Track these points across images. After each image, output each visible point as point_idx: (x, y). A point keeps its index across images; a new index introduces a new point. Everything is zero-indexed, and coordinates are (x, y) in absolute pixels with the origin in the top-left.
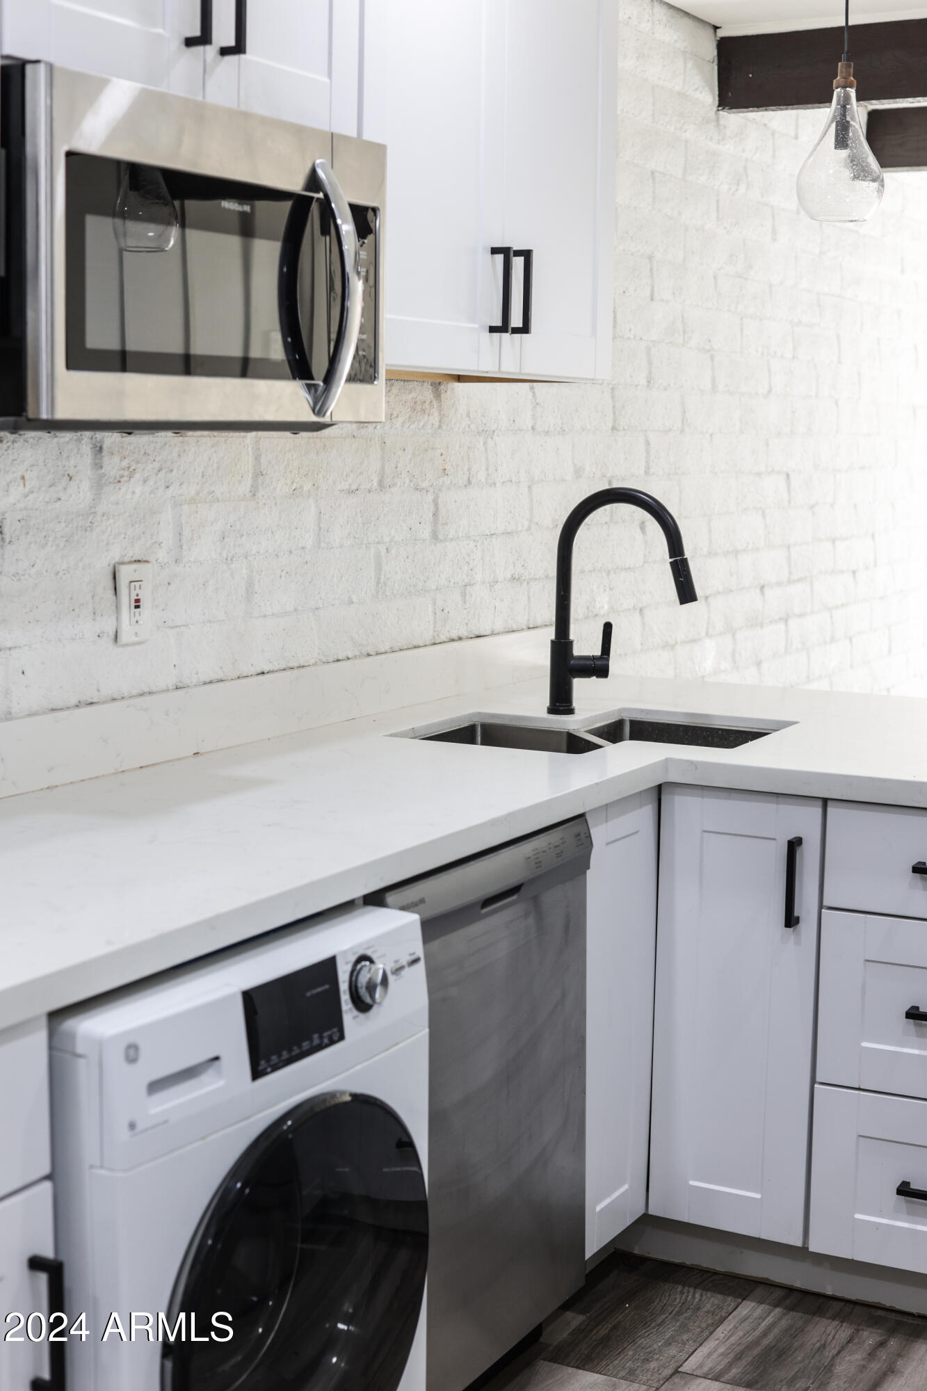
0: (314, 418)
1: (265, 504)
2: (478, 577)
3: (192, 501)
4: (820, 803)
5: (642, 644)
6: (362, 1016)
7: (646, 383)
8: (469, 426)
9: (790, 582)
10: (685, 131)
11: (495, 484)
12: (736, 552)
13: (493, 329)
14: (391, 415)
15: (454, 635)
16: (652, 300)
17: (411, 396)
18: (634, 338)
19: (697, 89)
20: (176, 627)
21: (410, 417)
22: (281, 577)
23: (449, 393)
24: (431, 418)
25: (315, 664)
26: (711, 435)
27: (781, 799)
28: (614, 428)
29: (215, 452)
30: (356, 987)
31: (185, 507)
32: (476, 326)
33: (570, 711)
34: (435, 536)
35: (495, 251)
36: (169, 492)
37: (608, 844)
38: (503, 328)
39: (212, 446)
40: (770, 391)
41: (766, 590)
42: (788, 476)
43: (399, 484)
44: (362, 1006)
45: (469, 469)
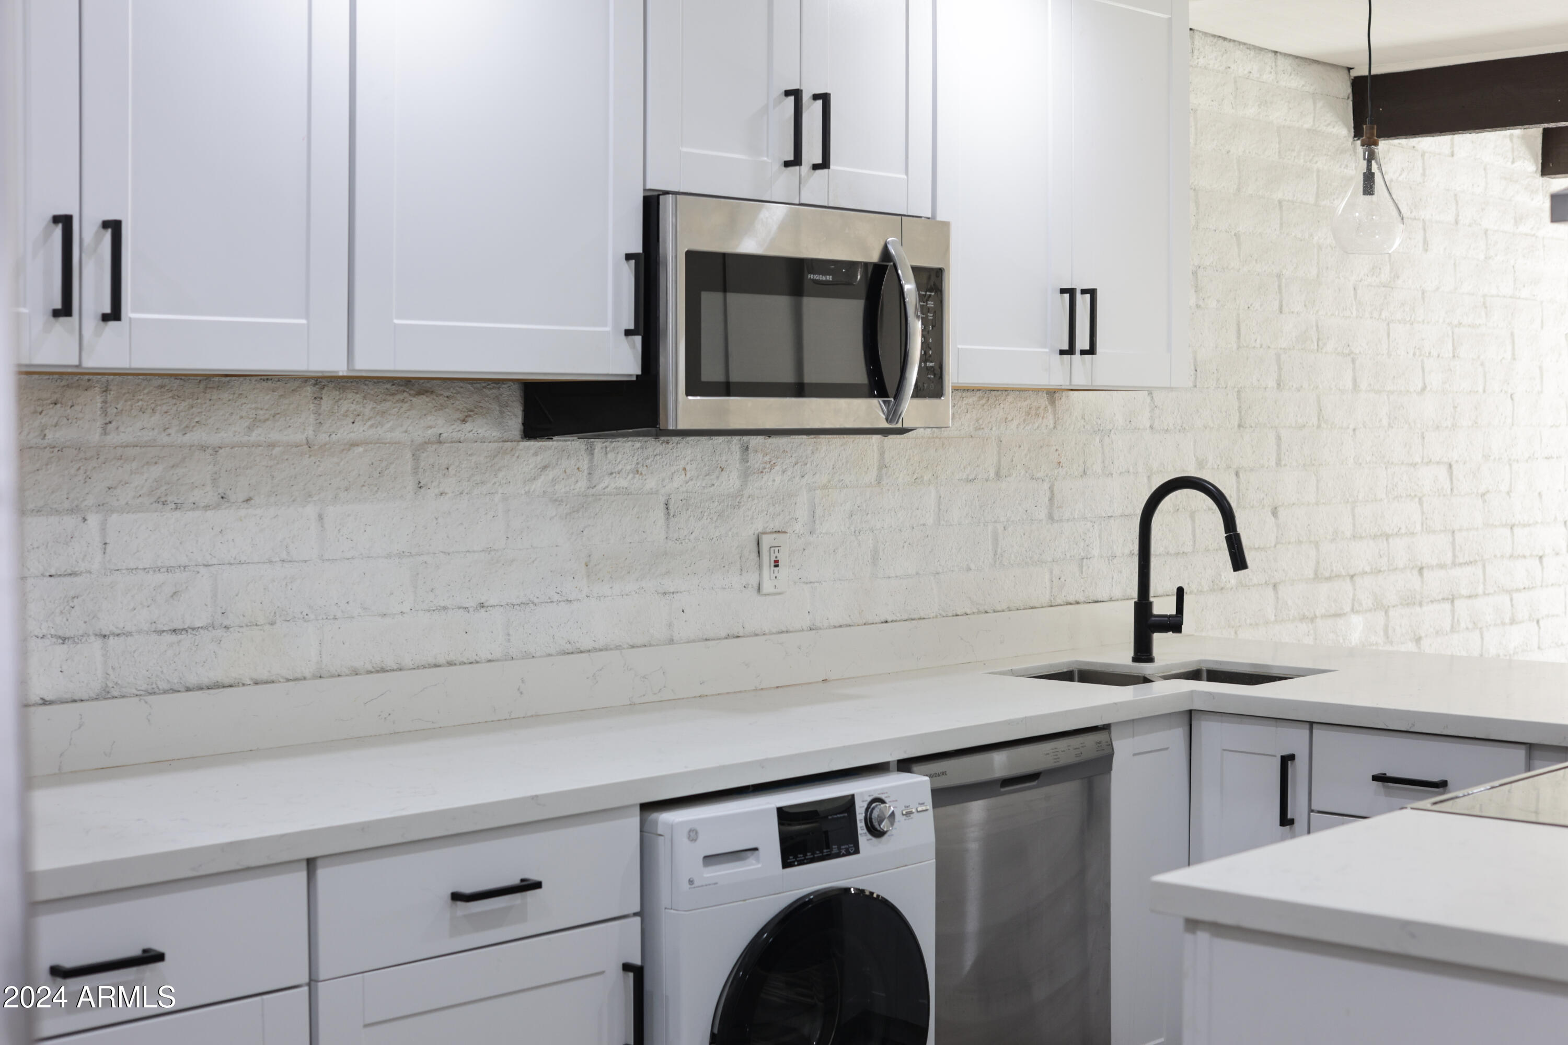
0: (885, 425)
1: (888, 490)
2: (1096, 552)
3: (825, 487)
4: (1307, 726)
5: (1275, 616)
6: (874, 840)
7: (1275, 385)
8: (1084, 427)
9: (1454, 564)
10: (1316, 162)
11: (1112, 474)
12: (1387, 536)
13: (1062, 352)
14: (1006, 419)
15: (1071, 599)
16: (1281, 312)
17: (1026, 403)
18: (1261, 347)
19: (1329, 124)
20: (811, 582)
21: (1024, 421)
22: (903, 547)
23: (1064, 399)
24: (1045, 420)
25: (937, 617)
26: (1354, 430)
28: (1239, 426)
29: (844, 449)
31: (818, 492)
32: (1047, 350)
33: (1150, 659)
34: (1051, 517)
35: (1063, 291)
36: (804, 481)
37: (1135, 755)
38: (1070, 351)
39: (841, 446)
40: (1424, 388)
41: (1425, 572)
42: (1450, 466)
43: (1014, 475)
44: (876, 832)
45: (1084, 462)
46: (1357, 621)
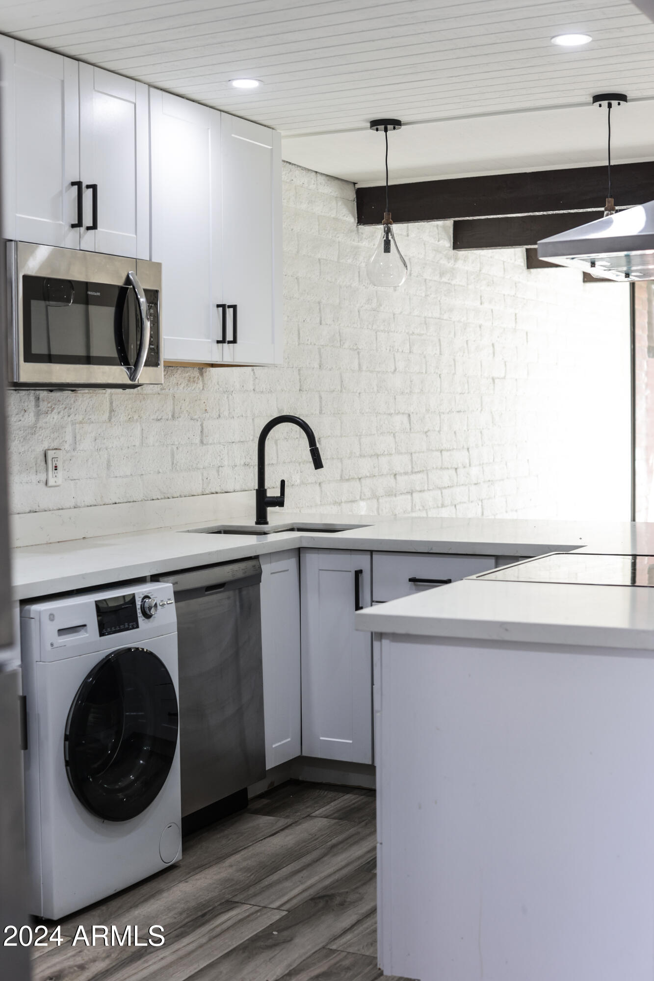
0: (130, 382)
1: (115, 425)
2: (226, 463)
3: (81, 423)
4: (369, 553)
5: (321, 501)
6: (146, 620)
7: (318, 367)
8: (219, 389)
9: (412, 472)
10: (338, 237)
11: (233, 417)
12: (378, 456)
13: (218, 342)
14: (177, 383)
15: (213, 491)
16: (321, 324)
17: (187, 374)
18: (311, 344)
19: (344, 216)
20: (74, 480)
21: (187, 385)
22: (124, 459)
23: (207, 373)
24: (198, 385)
25: (142, 501)
26: (359, 393)
27: (353, 552)
28: (300, 390)
29: (91, 400)
30: (144, 607)
31: (77, 425)
32: (210, 340)
33: (266, 523)
34: (202, 442)
35: (218, 306)
36: (70, 419)
37: (272, 573)
38: (223, 341)
39: (90, 398)
40: (395, 370)
41: (397, 477)
42: (409, 415)
43: (182, 417)
44: (147, 616)
45: (219, 410)
46: (363, 504)
